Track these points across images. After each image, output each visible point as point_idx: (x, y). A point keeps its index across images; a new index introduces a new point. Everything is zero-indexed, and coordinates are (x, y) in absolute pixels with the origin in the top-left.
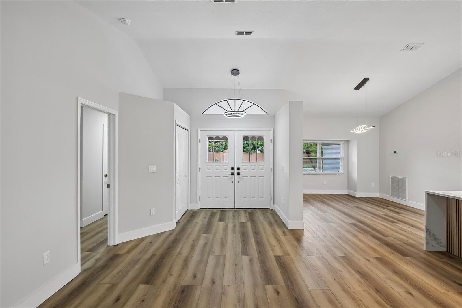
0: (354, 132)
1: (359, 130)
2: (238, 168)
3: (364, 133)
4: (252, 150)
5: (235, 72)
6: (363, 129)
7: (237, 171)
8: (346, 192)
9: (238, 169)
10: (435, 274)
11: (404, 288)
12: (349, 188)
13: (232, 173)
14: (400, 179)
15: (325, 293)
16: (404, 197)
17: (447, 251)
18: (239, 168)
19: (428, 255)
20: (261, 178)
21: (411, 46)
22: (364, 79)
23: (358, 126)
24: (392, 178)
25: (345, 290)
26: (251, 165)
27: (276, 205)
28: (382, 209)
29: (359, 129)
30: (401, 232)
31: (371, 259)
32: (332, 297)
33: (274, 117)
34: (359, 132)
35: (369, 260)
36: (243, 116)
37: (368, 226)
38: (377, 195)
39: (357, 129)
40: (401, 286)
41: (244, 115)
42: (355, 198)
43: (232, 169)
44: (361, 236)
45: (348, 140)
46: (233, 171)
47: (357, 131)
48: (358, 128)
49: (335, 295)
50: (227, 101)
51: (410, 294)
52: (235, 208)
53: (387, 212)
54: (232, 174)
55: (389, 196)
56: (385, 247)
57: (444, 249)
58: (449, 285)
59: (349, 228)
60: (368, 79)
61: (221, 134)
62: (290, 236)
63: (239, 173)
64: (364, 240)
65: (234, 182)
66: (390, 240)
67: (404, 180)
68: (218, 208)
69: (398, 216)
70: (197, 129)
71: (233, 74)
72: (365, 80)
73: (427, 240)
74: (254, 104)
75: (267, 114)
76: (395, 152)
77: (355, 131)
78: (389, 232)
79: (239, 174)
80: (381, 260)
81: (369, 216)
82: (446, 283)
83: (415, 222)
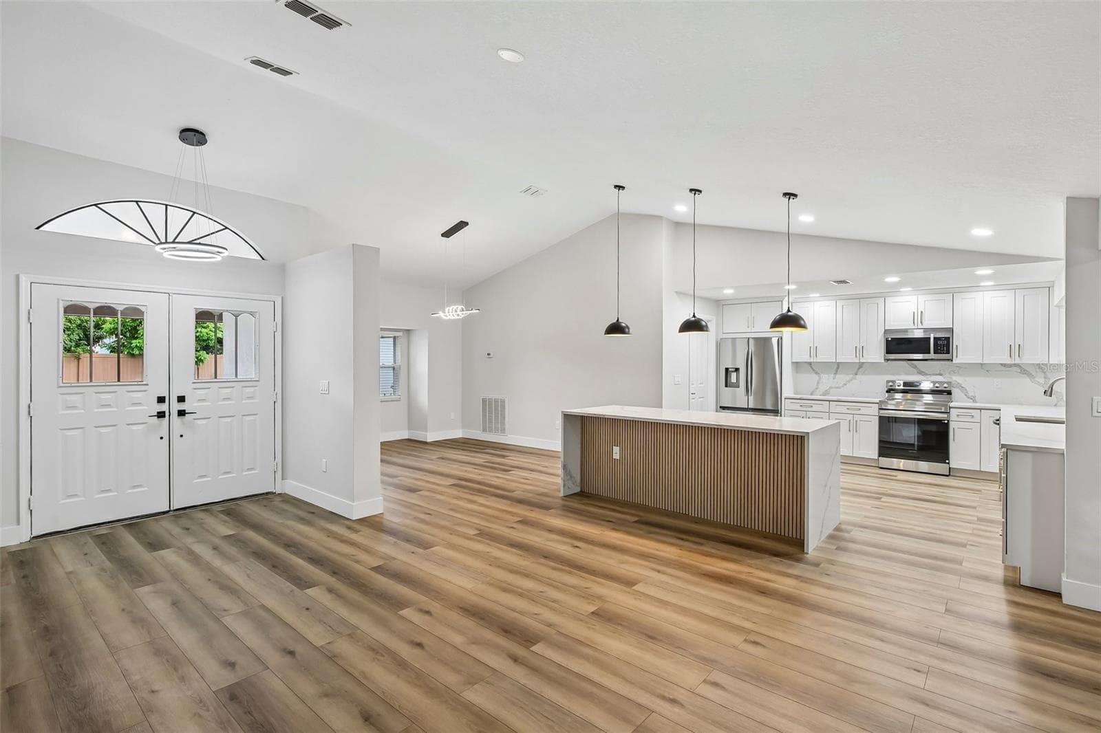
0: (437, 317)
1: (450, 313)
2: (178, 397)
3: (458, 319)
4: (77, 345)
5: (193, 136)
6: (459, 313)
7: (176, 407)
8: (405, 435)
9: (181, 399)
10: (585, 518)
11: (568, 543)
12: (411, 426)
13: (158, 413)
14: (496, 401)
15: (491, 585)
16: (503, 430)
17: (581, 491)
18: (184, 397)
19: (566, 500)
20: (248, 418)
21: (534, 189)
22: (461, 221)
23: (448, 306)
24: (484, 401)
25: (512, 571)
26: (220, 388)
27: (288, 481)
28: (479, 455)
29: (451, 311)
30: (523, 480)
31: (515, 525)
32: (504, 585)
33: (282, 270)
34: (449, 317)
35: (512, 527)
36: (219, 258)
37: (479, 483)
38: (458, 434)
39: (447, 311)
40: (565, 543)
41: (222, 255)
42: (426, 443)
43: (161, 400)
44: (481, 500)
45: (408, 330)
46: (164, 407)
47: (446, 316)
48: (449, 310)
49: (505, 582)
50: (138, 205)
51: (577, 547)
52: (172, 509)
53: (489, 457)
54: (161, 415)
55: (479, 432)
56: (518, 504)
57: (578, 489)
58: (603, 525)
59: (454, 492)
60: (467, 224)
61: (120, 300)
62: (366, 531)
63: (184, 411)
64: (488, 503)
65: (166, 438)
66: (517, 494)
67: (503, 402)
68: (109, 522)
69: (507, 461)
70: (17, 277)
71: (183, 139)
72: (462, 225)
73: (564, 481)
74: (226, 228)
75: (263, 259)
76: (489, 354)
77: (441, 314)
78: (512, 485)
79: (182, 413)
80: (524, 522)
81: (470, 468)
82: (598, 524)
83: (530, 465)
